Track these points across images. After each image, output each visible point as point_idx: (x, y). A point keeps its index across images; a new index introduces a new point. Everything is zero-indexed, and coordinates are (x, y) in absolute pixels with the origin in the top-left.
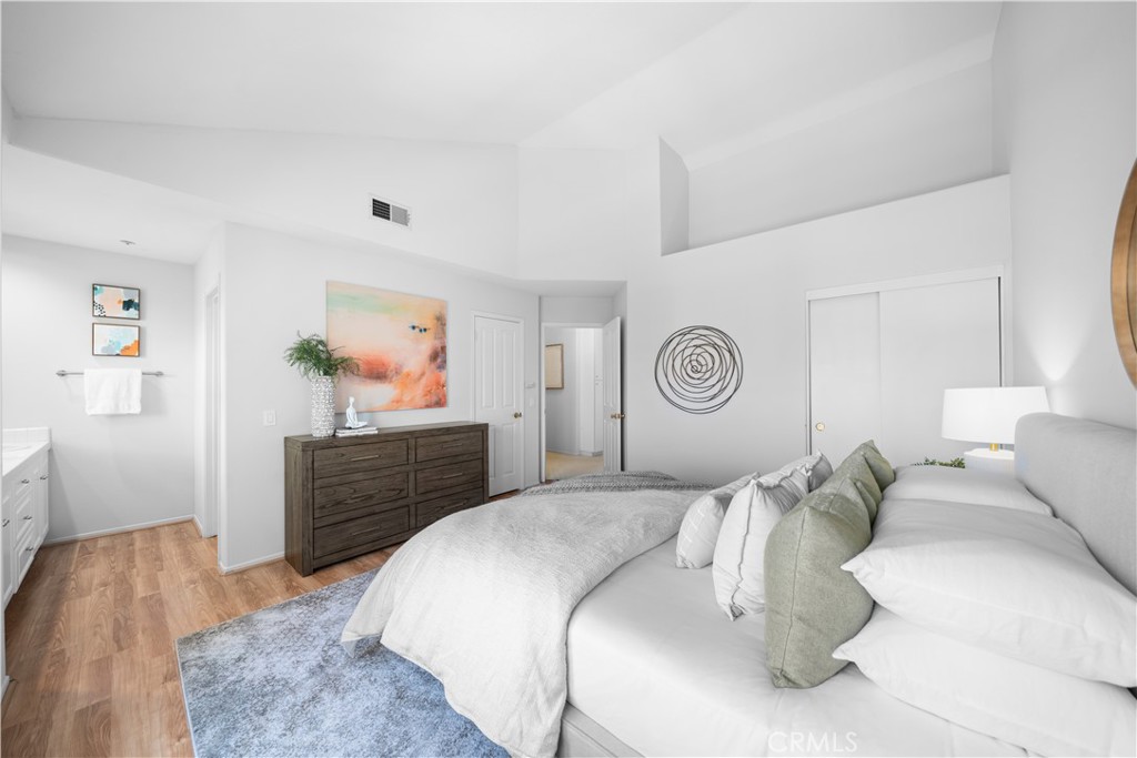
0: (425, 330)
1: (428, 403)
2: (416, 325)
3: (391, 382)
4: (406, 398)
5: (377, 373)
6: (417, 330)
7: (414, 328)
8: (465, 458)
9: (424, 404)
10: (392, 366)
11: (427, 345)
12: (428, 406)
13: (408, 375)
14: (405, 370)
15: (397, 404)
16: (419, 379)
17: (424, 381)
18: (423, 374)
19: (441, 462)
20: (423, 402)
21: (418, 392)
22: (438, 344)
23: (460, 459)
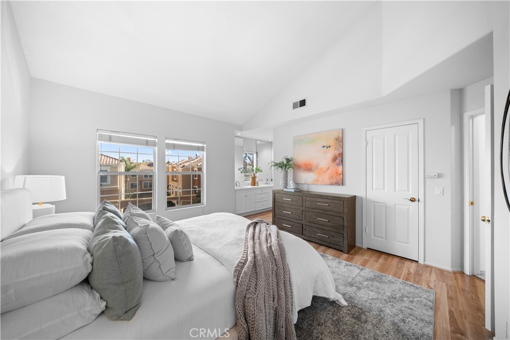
0: (329, 147)
1: (332, 183)
2: (325, 145)
3: (314, 172)
4: (320, 180)
5: (309, 168)
6: (325, 147)
7: (324, 147)
8: (331, 213)
9: (329, 183)
10: (314, 165)
11: (331, 153)
12: (331, 184)
13: (321, 169)
14: (320, 167)
15: (316, 182)
16: (327, 171)
17: (329, 172)
18: (328, 168)
19: (317, 211)
20: (328, 182)
21: (326, 177)
22: (337, 152)
23: (328, 213)
